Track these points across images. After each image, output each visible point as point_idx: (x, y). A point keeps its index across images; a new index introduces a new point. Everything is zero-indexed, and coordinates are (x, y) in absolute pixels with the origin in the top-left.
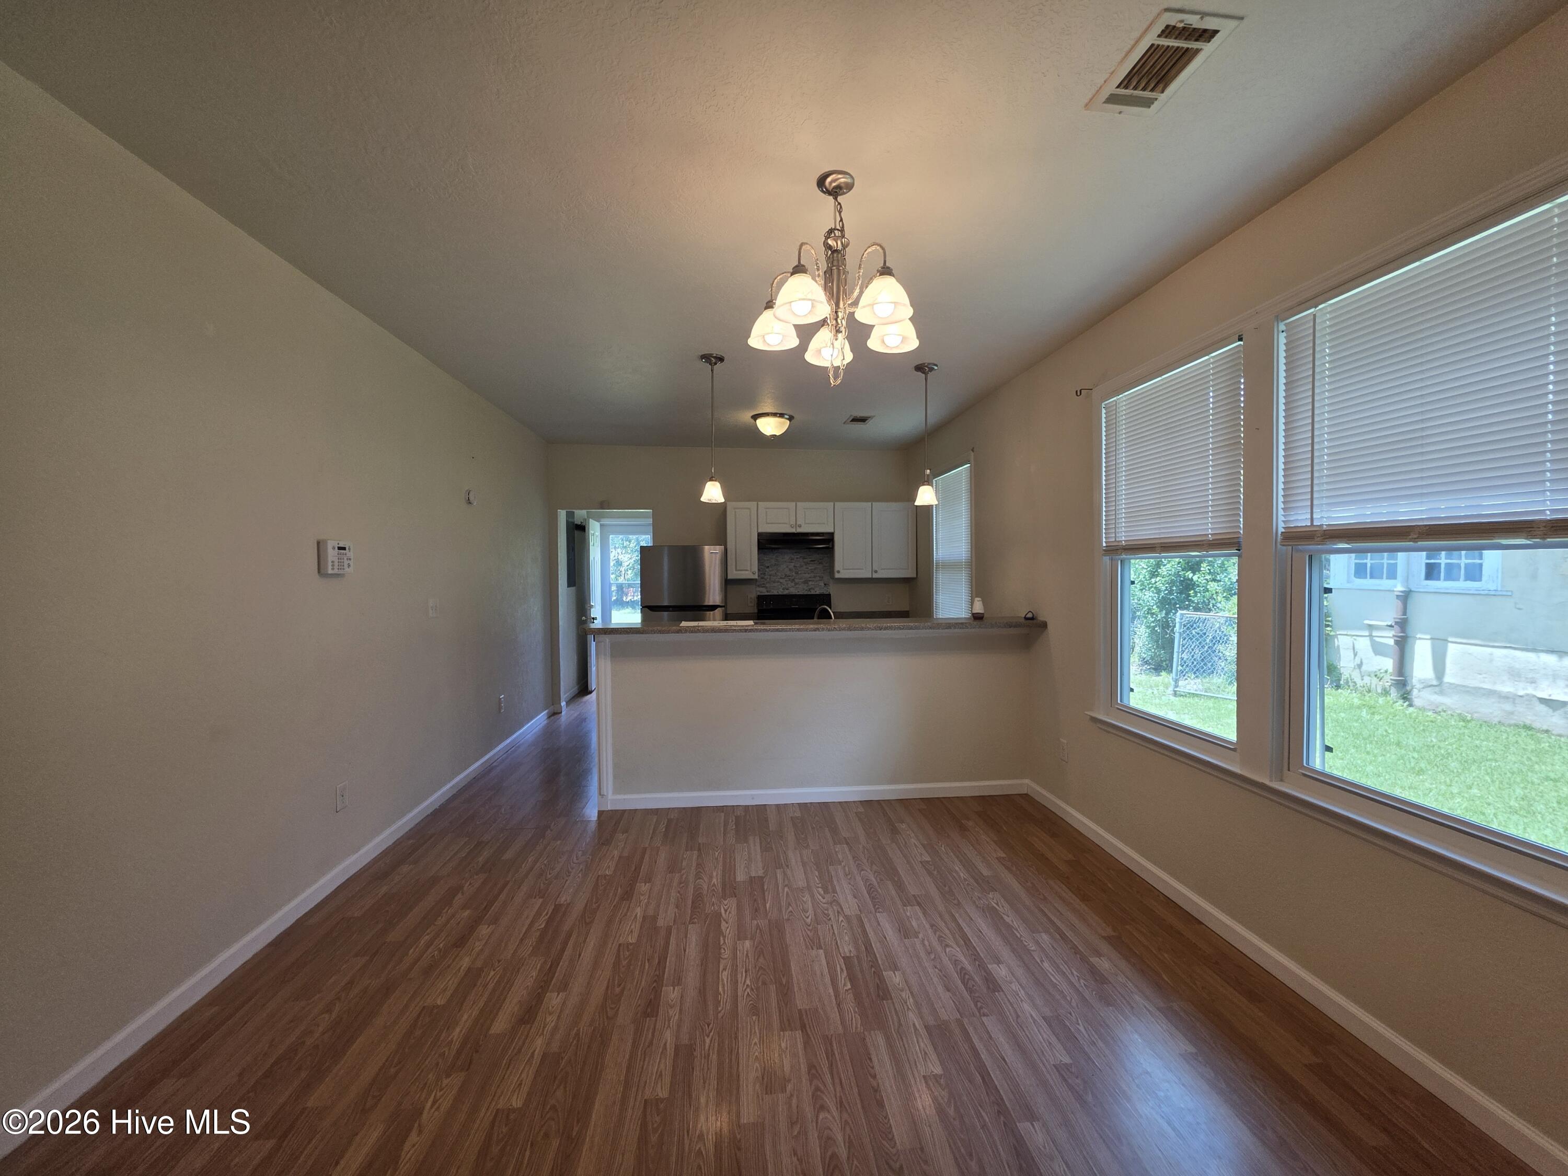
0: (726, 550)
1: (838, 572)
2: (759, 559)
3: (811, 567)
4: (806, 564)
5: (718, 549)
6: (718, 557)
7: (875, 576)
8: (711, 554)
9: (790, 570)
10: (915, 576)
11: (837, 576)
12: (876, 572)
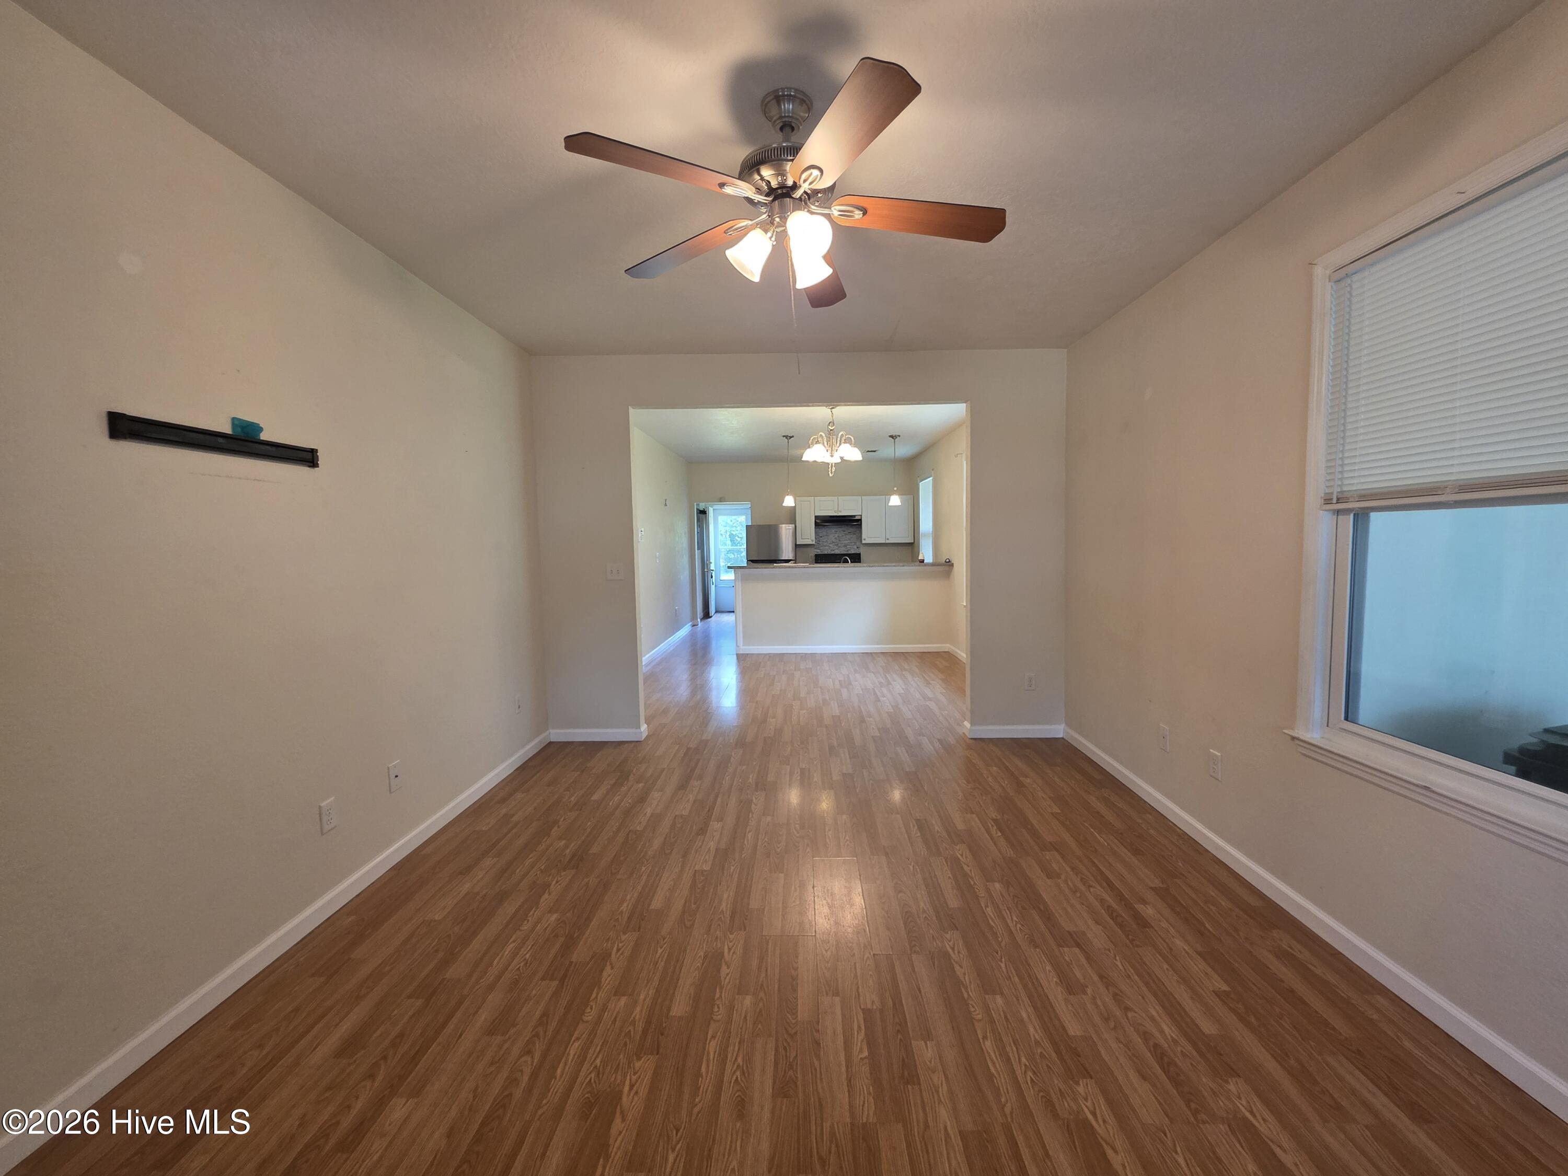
0: (796, 526)
1: (865, 539)
2: (816, 532)
3: (848, 537)
4: (846, 534)
5: (791, 526)
6: (791, 531)
7: (887, 542)
8: (786, 531)
9: (835, 538)
10: (913, 541)
11: (864, 542)
12: (888, 539)
